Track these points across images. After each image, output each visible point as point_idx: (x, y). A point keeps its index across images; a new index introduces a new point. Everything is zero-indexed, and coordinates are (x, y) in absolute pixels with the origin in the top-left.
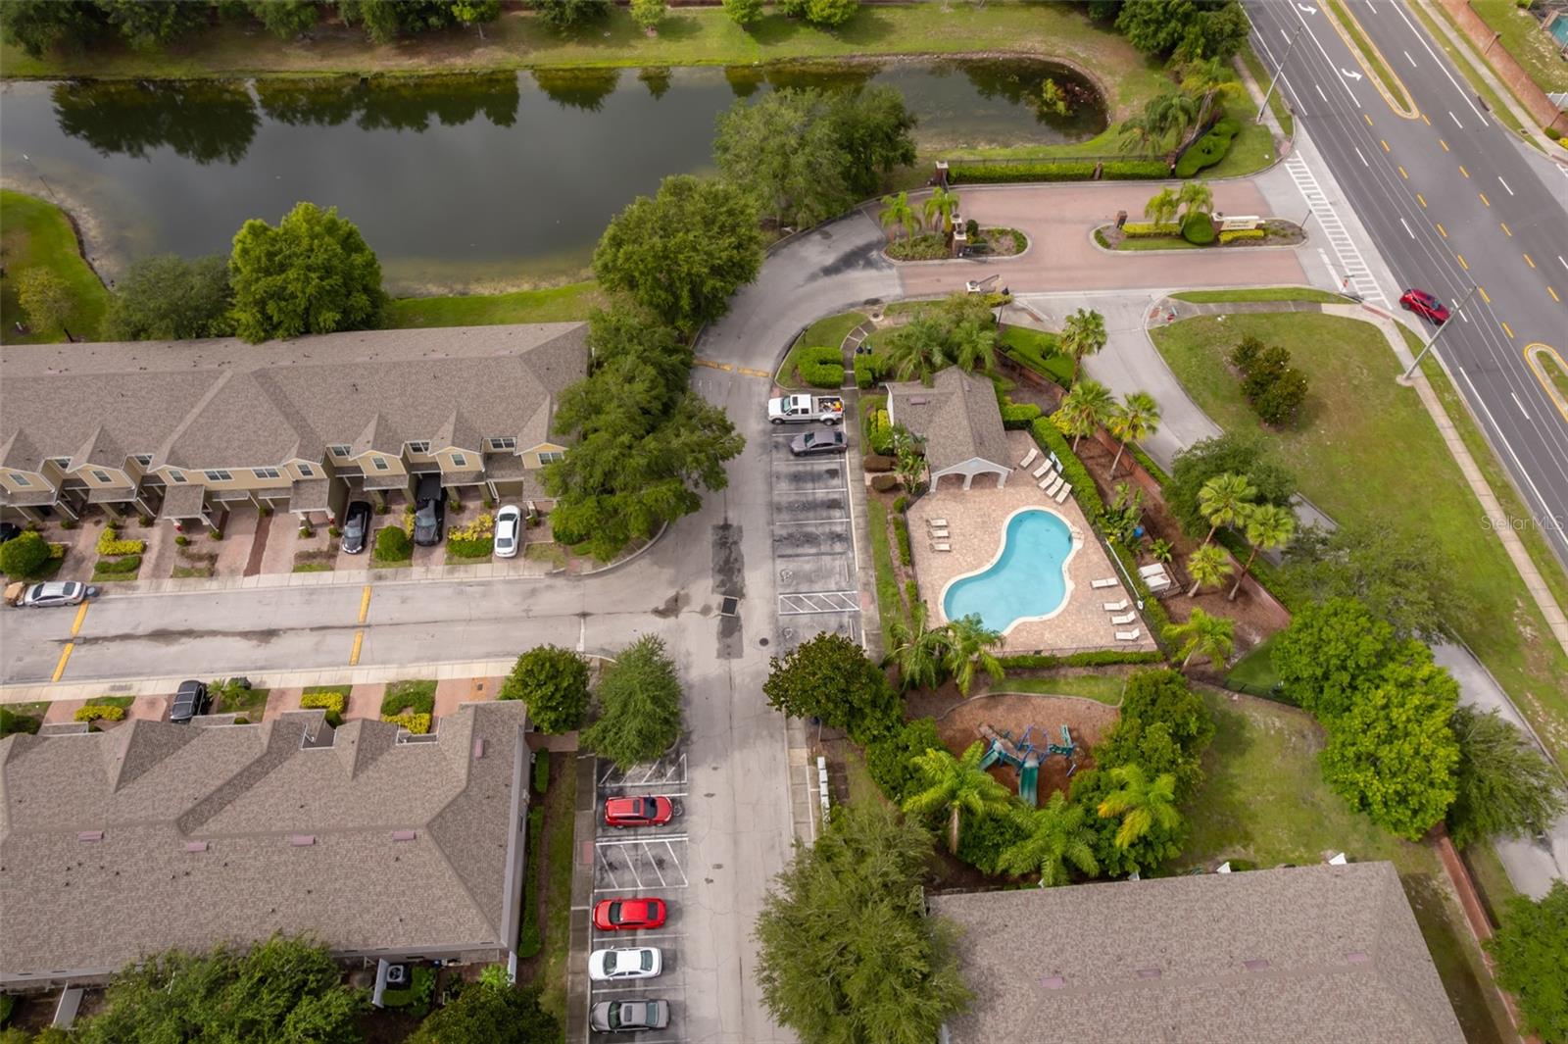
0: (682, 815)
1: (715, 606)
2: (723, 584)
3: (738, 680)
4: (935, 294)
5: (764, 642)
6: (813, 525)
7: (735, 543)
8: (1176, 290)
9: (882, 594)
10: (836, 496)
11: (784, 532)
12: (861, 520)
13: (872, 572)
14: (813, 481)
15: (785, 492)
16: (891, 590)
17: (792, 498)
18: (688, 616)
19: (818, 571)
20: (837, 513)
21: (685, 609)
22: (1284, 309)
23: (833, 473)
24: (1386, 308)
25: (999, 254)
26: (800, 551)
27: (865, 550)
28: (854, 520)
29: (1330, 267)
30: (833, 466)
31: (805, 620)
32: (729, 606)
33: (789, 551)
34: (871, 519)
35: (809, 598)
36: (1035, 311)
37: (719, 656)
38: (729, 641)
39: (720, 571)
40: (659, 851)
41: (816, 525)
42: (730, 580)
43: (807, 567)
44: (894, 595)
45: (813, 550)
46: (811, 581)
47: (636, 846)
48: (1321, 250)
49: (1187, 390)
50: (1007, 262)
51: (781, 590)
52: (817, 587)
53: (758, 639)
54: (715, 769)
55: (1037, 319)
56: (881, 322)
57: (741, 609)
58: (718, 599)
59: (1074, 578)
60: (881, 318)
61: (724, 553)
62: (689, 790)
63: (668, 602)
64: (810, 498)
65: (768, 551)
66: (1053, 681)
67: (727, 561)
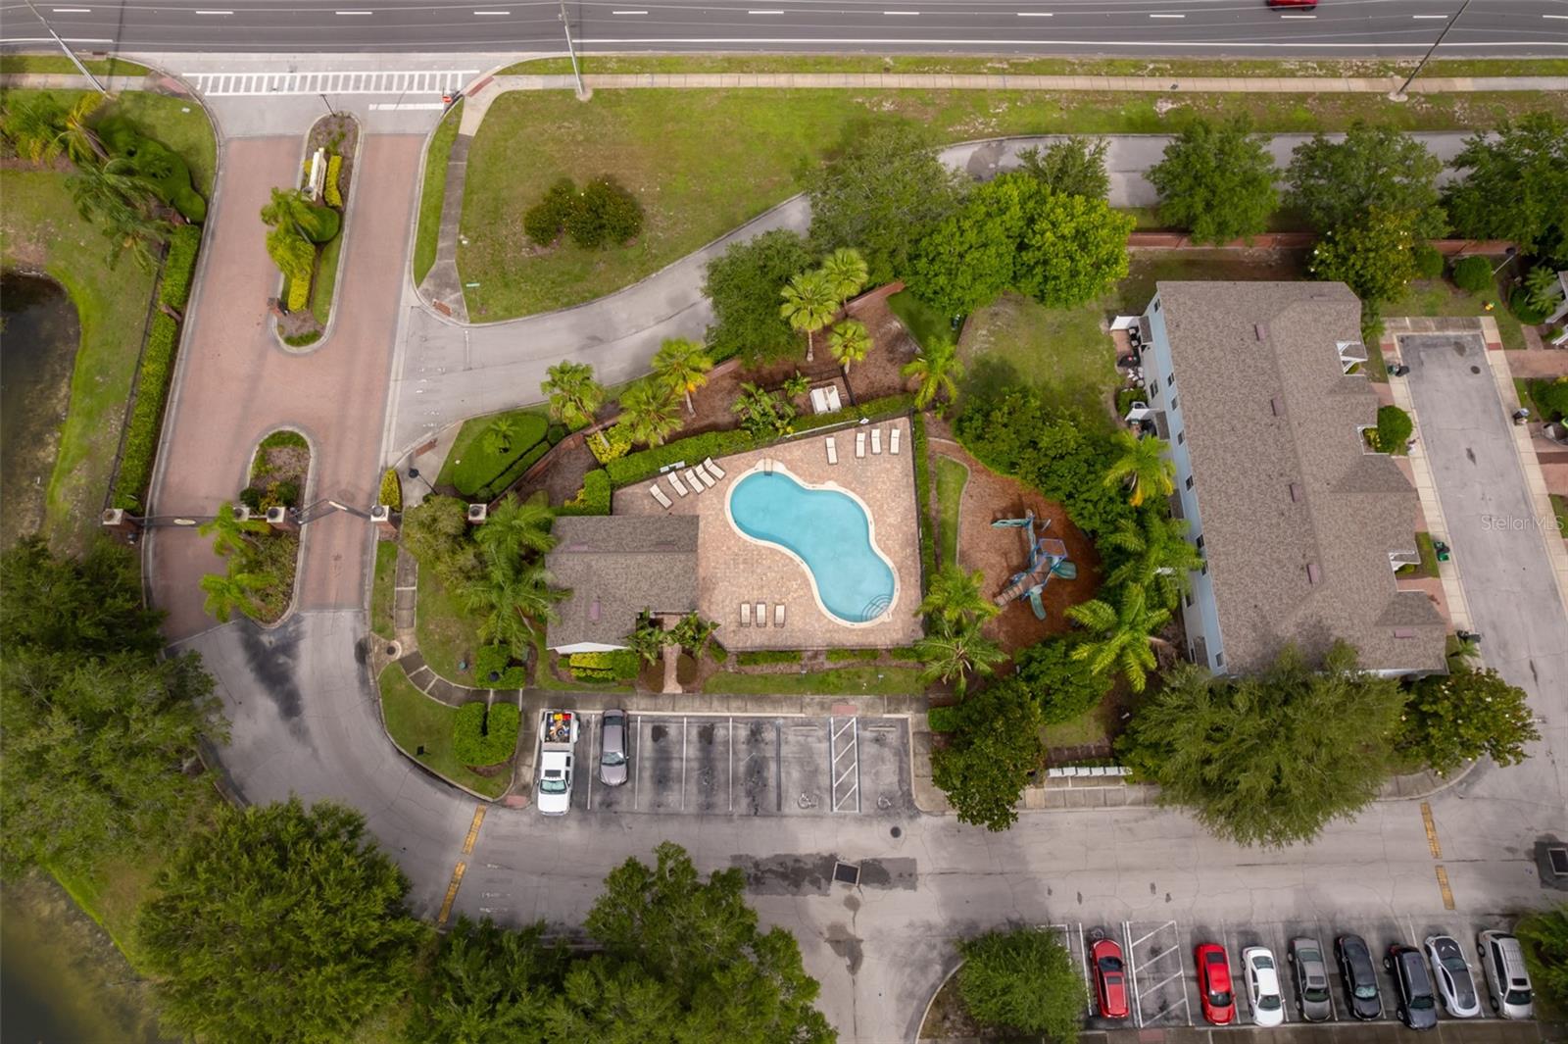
0: (1102, 928)
1: (845, 893)
2: (815, 882)
3: (944, 865)
4: (363, 565)
5: (895, 832)
6: (736, 763)
7: (756, 865)
8: (408, 277)
9: (837, 689)
10: (694, 732)
11: (744, 802)
12: (734, 704)
13: (807, 698)
14: (669, 759)
15: (682, 797)
16: (832, 678)
17: (693, 788)
18: (861, 927)
19: (801, 762)
20: (720, 733)
21: (850, 930)
22: (462, 173)
23: (659, 733)
24: (477, 76)
25: (305, 472)
26: (772, 782)
27: (776, 703)
28: (732, 716)
29: (401, 107)
30: (648, 731)
31: (867, 783)
32: (848, 874)
33: (772, 796)
34: (732, 691)
35: (839, 775)
36: (416, 444)
37: (913, 887)
38: (893, 875)
39: (797, 884)
40: (1143, 953)
41: (737, 760)
42: (810, 872)
43: (796, 774)
44: (839, 676)
45: (773, 766)
46: (816, 771)
47: (1139, 981)
48: (372, 107)
49: (570, 305)
50: (319, 463)
51: (827, 809)
52: (824, 765)
53: (893, 840)
54: (1050, 892)
55: (431, 445)
56: (404, 644)
57: (851, 859)
58: (838, 890)
59: (822, 480)
60: (396, 643)
61: (770, 880)
62: (1075, 922)
63: (839, 954)
64: (695, 765)
65: (772, 823)
66: (943, 524)
67: (784, 876)
